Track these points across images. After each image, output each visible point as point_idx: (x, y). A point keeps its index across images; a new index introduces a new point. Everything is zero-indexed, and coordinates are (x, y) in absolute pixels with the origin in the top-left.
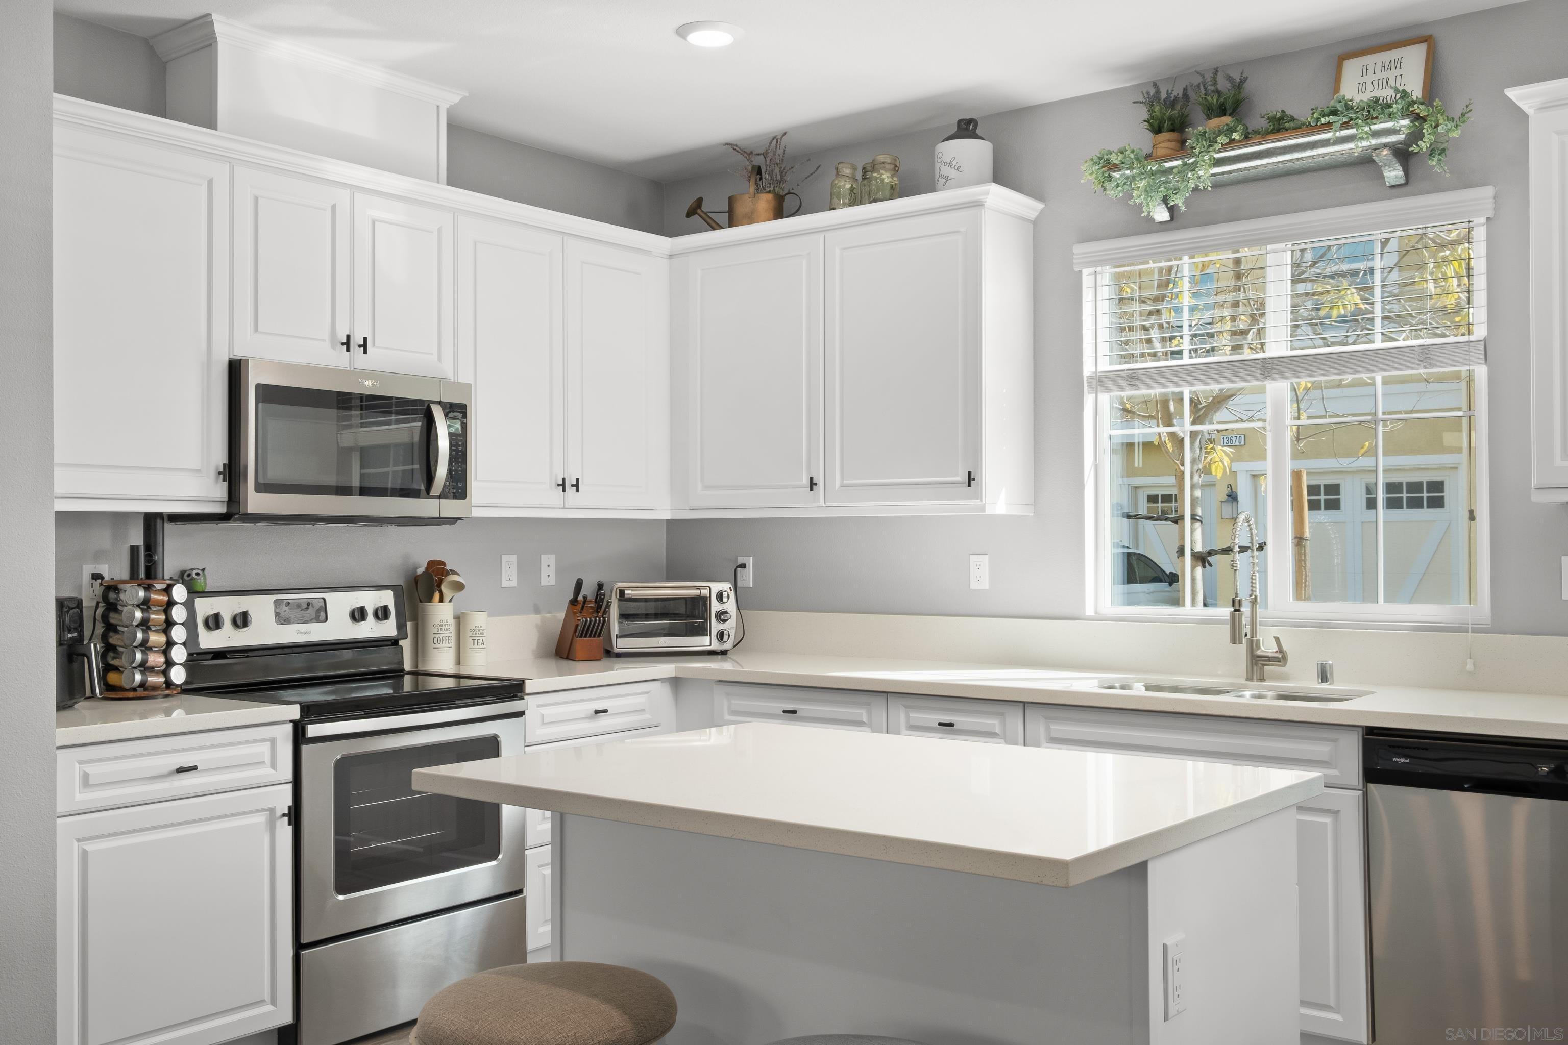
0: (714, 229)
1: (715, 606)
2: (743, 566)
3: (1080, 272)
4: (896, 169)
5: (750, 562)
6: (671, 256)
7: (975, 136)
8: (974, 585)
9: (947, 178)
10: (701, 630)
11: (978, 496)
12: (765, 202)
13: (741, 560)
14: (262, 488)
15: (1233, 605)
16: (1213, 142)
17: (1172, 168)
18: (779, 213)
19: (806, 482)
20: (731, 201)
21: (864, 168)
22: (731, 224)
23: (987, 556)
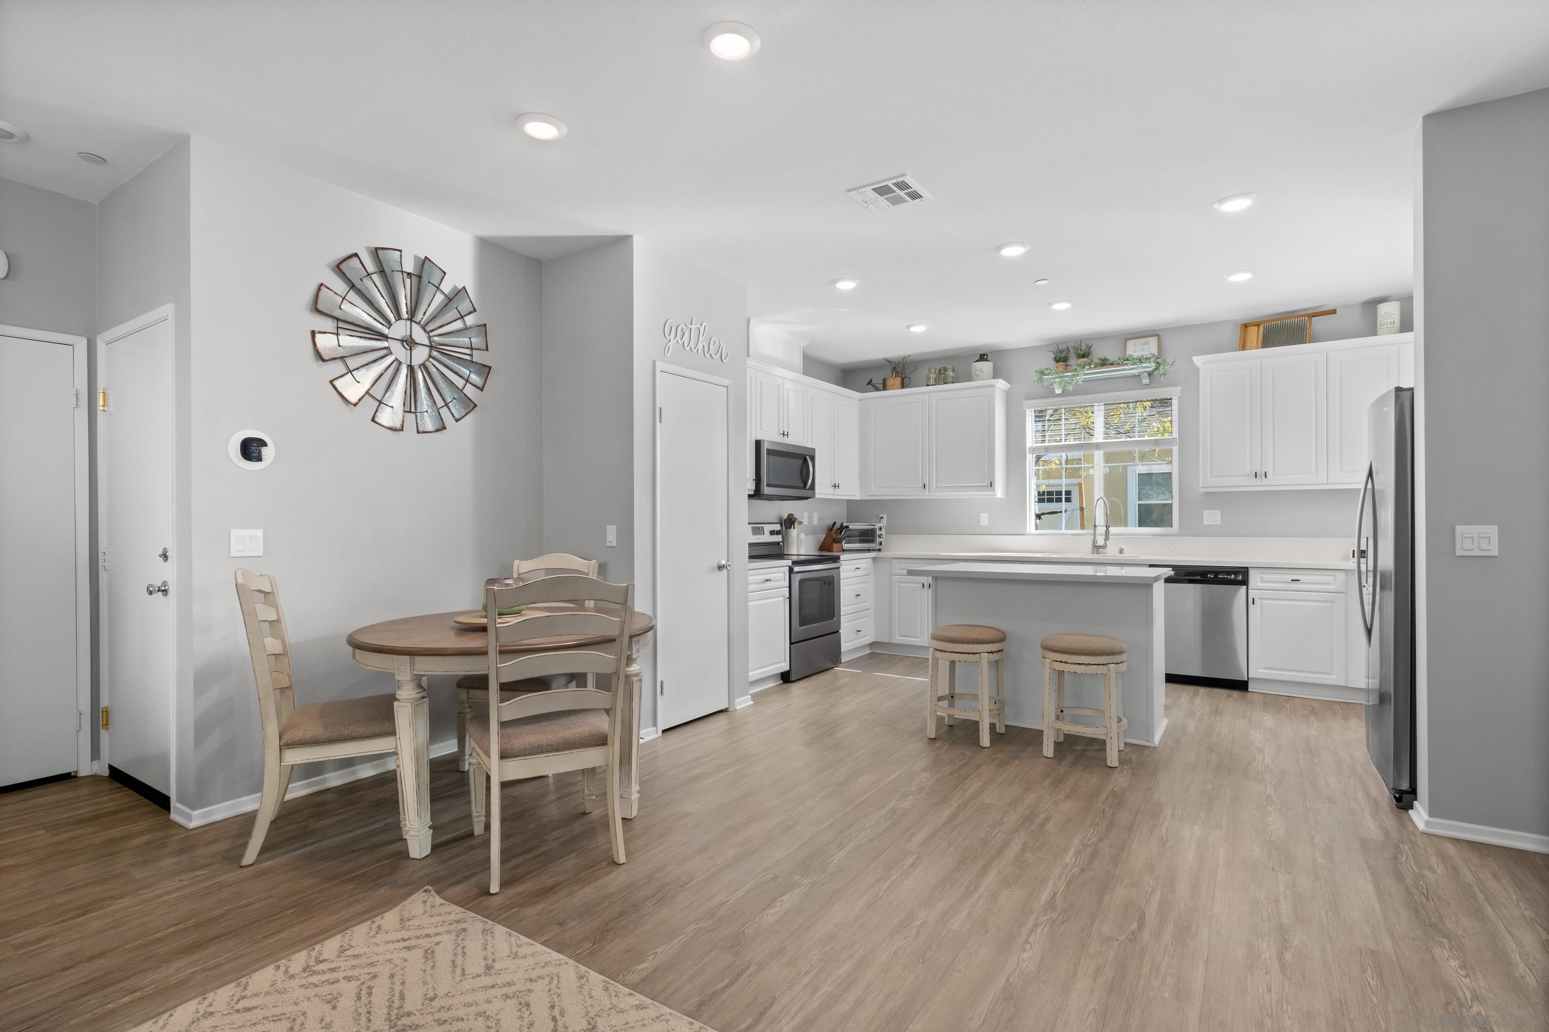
0: (878, 391)
1: (878, 532)
2: (882, 518)
3: (1025, 411)
4: (954, 370)
5: (885, 516)
6: (859, 400)
7: (987, 360)
8: (982, 524)
9: (978, 376)
10: (872, 541)
11: (994, 491)
12: (898, 380)
13: (881, 516)
14: (769, 485)
15: (1107, 527)
16: (1084, 367)
17: (1068, 376)
18: (903, 386)
19: (921, 485)
20: (884, 380)
21: (939, 370)
22: (884, 389)
23: (987, 513)
